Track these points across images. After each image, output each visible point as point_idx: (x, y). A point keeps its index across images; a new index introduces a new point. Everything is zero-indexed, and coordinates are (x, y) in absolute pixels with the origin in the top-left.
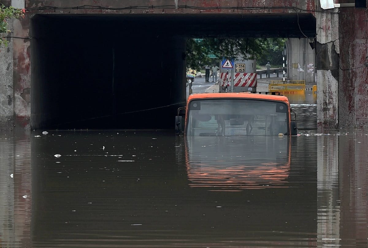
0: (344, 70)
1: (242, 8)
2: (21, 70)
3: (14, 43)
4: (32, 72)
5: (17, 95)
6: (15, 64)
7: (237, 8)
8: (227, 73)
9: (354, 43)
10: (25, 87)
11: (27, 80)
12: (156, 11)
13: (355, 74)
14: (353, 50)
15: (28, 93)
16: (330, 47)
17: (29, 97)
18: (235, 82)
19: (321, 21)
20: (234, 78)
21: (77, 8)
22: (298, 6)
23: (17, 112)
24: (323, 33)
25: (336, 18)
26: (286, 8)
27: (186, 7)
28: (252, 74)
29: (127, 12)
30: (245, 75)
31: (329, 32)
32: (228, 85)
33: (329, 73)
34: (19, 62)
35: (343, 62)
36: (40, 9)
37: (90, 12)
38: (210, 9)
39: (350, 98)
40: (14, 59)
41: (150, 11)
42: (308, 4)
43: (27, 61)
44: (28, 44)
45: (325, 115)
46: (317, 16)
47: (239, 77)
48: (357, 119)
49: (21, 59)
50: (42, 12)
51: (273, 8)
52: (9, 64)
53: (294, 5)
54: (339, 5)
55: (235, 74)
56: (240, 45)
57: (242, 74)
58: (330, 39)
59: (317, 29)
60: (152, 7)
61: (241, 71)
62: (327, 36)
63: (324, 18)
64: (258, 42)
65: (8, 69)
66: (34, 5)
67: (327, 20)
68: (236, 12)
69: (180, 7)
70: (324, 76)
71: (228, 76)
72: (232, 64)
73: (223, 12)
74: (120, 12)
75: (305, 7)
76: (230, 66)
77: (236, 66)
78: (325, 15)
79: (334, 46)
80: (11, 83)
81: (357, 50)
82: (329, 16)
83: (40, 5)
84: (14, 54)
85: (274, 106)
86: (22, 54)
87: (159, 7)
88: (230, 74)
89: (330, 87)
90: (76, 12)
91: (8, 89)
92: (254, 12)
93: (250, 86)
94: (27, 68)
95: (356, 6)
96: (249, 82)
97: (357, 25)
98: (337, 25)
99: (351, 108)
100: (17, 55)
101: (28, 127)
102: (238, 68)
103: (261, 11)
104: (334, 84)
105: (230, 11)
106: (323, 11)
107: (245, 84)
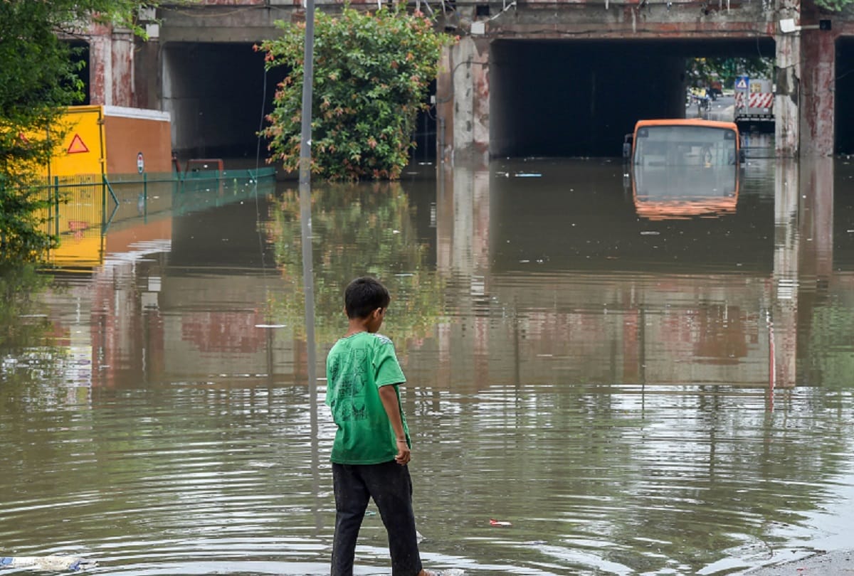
0: (806, 95)
1: (700, 32)
2: (481, 96)
3: (474, 69)
4: (491, 98)
5: (477, 121)
6: (474, 90)
7: (696, 31)
8: (742, 94)
9: (818, 66)
10: (484, 113)
11: (486, 105)
12: (614, 36)
13: (818, 99)
14: (817, 74)
15: (487, 118)
16: (790, 72)
17: (487, 122)
18: (750, 103)
19: (781, 44)
20: (749, 98)
21: (536, 32)
22: (758, 29)
23: (476, 138)
24: (783, 57)
25: (797, 41)
26: (746, 31)
27: (644, 31)
28: (768, 95)
29: (585, 36)
30: (760, 95)
31: (790, 55)
32: (742, 106)
33: (788, 98)
34: (479, 87)
35: (806, 86)
36: (500, 33)
37: (548, 37)
38: (668, 32)
39: (813, 124)
40: (474, 85)
41: (608, 35)
42: (769, 27)
43: (486, 87)
44: (487, 70)
45: (784, 141)
46: (777, 38)
47: (754, 98)
48: (820, 146)
49: (481, 84)
50: (501, 36)
51: (732, 31)
52: (469, 90)
53: (754, 28)
54: (799, 28)
55: (750, 94)
56: (744, 64)
57: (757, 95)
58: (790, 63)
59: (777, 53)
60: (611, 31)
61: (756, 91)
62: (787, 60)
63: (785, 42)
64: (763, 61)
65: (467, 95)
66: (493, 30)
67: (787, 44)
68: (696, 35)
69: (639, 31)
70: (783, 101)
71: (743, 97)
72: (747, 84)
73: (681, 35)
74: (579, 37)
75: (765, 30)
76: (745, 85)
77: (751, 86)
78: (785, 38)
79: (794, 71)
80: (471, 109)
81: (821, 74)
82: (790, 39)
83: (499, 30)
84: (474, 79)
85: (722, 134)
86: (481, 79)
87: (617, 31)
88: (744, 95)
89: (789, 112)
90: (534, 36)
91: (467, 114)
92: (714, 35)
93: (766, 107)
94: (486, 94)
95: (821, 28)
96: (765, 102)
97: (821, 48)
98: (798, 48)
99: (813, 133)
100: (477, 81)
101: (486, 154)
102: (753, 89)
103: (720, 35)
104: (794, 109)
105: (689, 35)
106: (783, 34)
107: (760, 104)
